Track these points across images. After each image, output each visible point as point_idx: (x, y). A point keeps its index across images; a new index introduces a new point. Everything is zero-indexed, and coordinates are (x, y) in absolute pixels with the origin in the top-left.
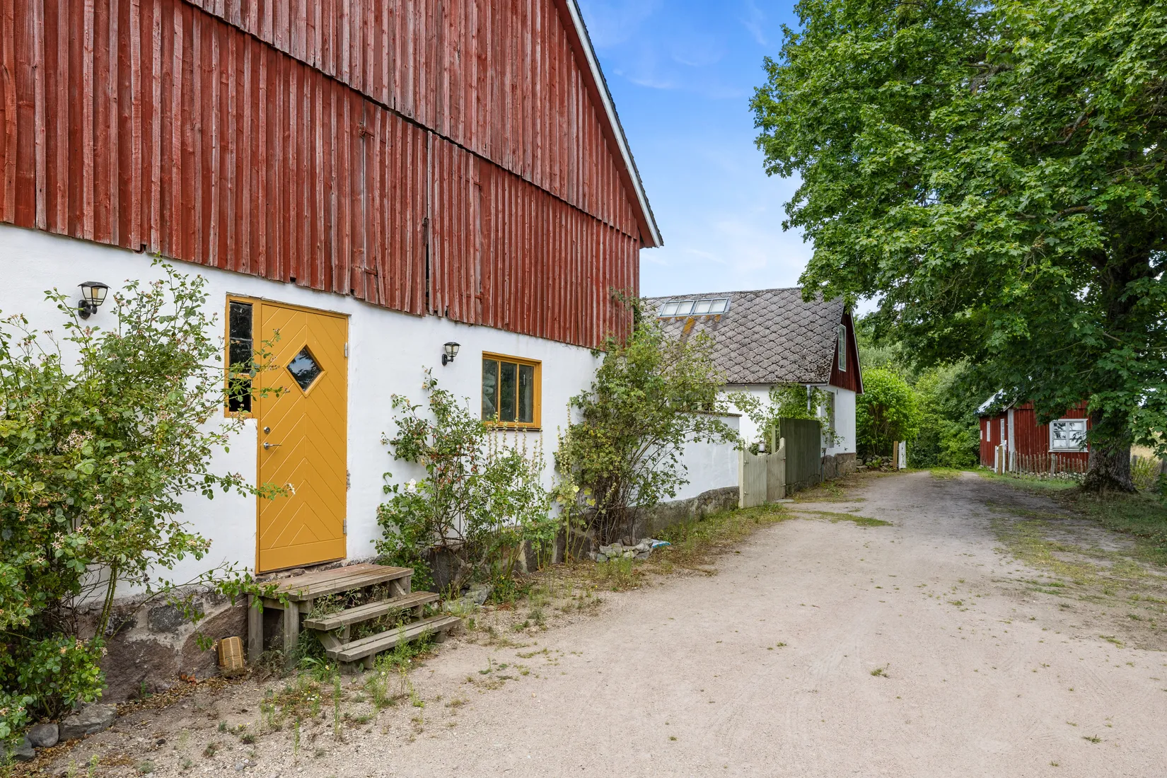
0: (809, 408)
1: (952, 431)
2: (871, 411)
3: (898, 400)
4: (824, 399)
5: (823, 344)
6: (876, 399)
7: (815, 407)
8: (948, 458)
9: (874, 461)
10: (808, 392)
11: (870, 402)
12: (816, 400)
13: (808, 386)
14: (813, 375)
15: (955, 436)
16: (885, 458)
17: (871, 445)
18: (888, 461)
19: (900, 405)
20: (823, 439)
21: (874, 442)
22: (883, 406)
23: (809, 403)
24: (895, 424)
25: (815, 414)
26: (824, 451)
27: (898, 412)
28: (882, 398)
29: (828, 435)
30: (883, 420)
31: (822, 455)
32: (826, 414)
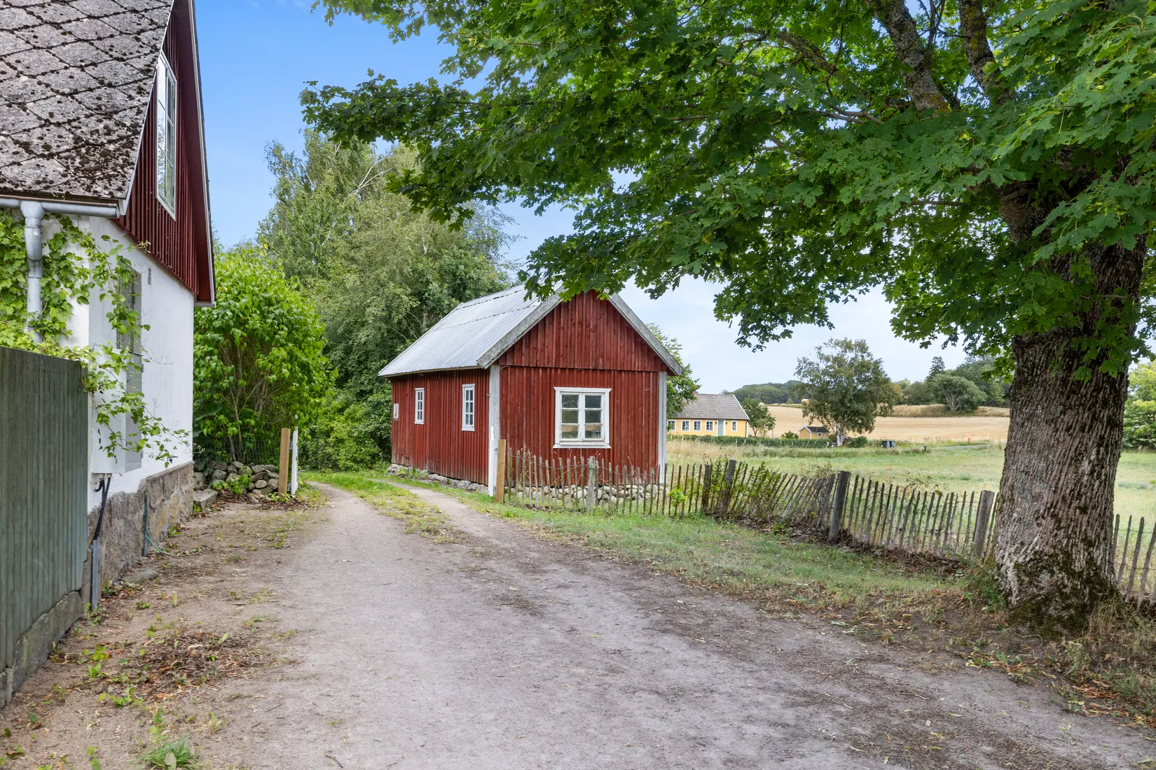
0: (34, 305)
1: (336, 403)
2: (230, 353)
3: (292, 328)
4: (102, 274)
5: (103, 71)
6: (241, 324)
7: (61, 305)
8: (329, 450)
9: (234, 478)
10: (30, 234)
11: (224, 330)
12: (66, 272)
13: (31, 209)
14: (53, 168)
15: (341, 411)
16: (257, 468)
17: (224, 439)
18: (265, 477)
19: (296, 342)
20: (96, 437)
21: (232, 430)
22: (259, 342)
23: (34, 285)
24: (282, 385)
25: (60, 333)
26: (103, 486)
27: (292, 358)
28: (255, 322)
29: (120, 424)
30: (256, 376)
31: (93, 501)
32: (110, 336)
